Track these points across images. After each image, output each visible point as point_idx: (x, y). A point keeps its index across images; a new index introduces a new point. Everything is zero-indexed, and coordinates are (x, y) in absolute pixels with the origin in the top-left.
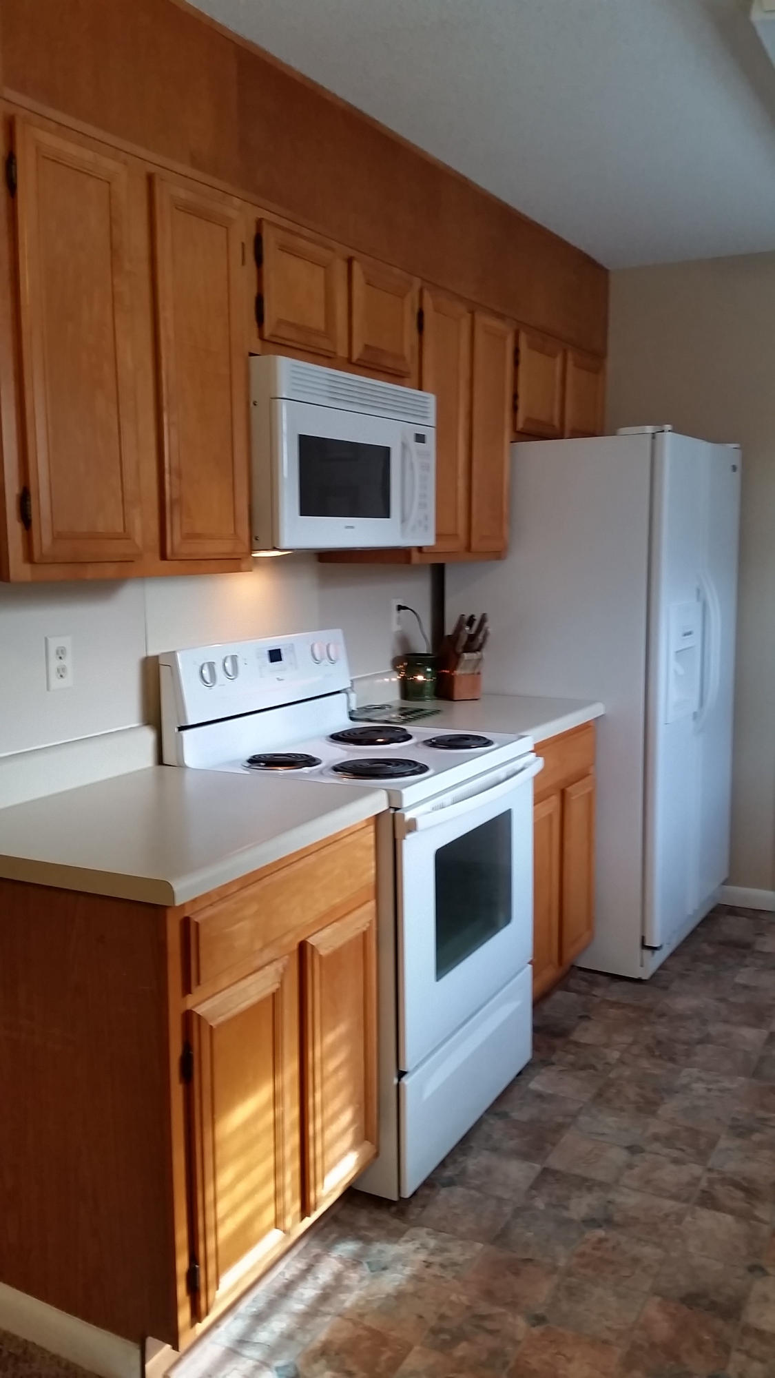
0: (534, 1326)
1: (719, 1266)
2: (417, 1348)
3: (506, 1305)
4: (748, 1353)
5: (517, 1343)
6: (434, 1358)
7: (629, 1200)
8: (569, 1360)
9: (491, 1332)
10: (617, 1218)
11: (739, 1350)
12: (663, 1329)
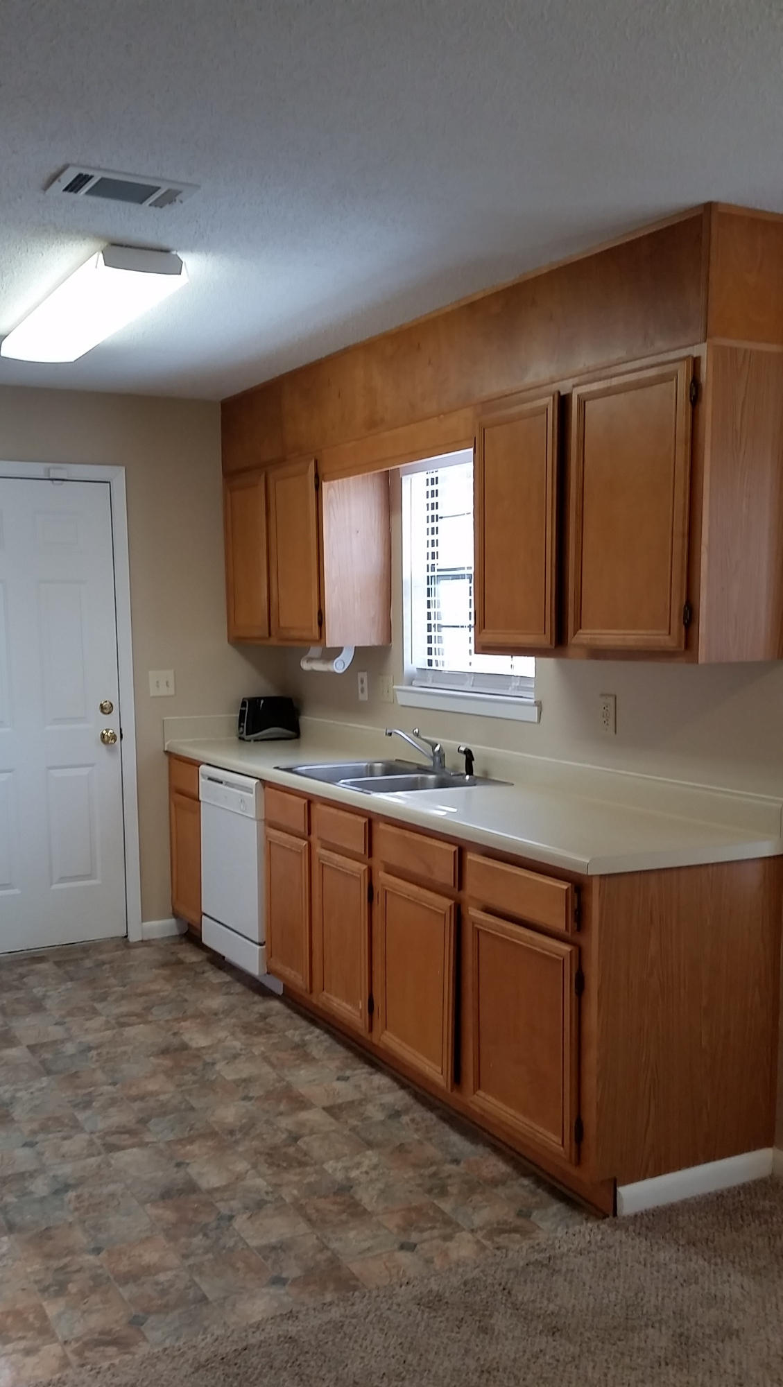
0: (99, 1254)
1: (160, 1174)
2: (44, 1304)
3: (66, 1255)
4: (222, 1200)
5: (101, 1267)
6: (62, 1302)
7: (66, 1170)
8: (140, 1256)
9: (78, 1271)
10: (71, 1181)
11: (217, 1202)
12: (169, 1215)
